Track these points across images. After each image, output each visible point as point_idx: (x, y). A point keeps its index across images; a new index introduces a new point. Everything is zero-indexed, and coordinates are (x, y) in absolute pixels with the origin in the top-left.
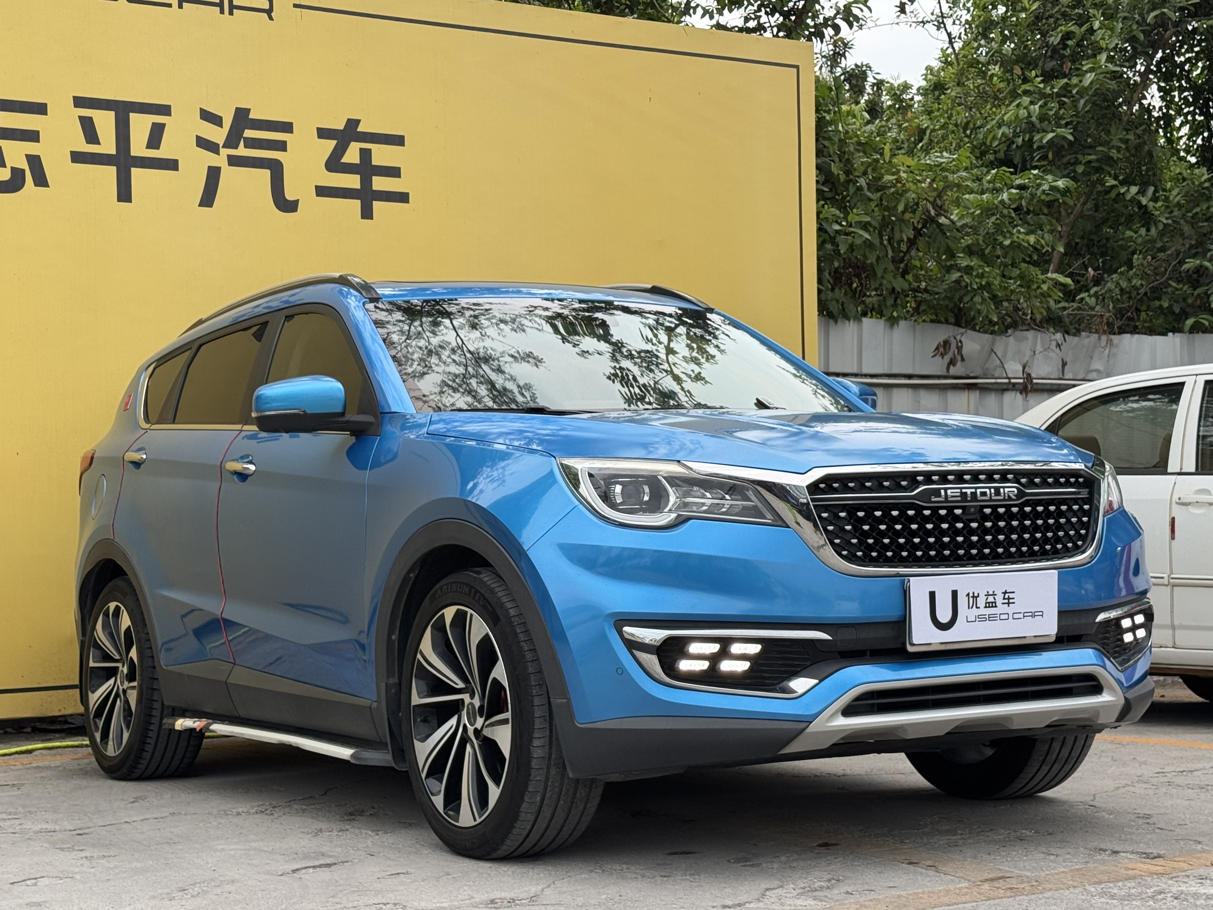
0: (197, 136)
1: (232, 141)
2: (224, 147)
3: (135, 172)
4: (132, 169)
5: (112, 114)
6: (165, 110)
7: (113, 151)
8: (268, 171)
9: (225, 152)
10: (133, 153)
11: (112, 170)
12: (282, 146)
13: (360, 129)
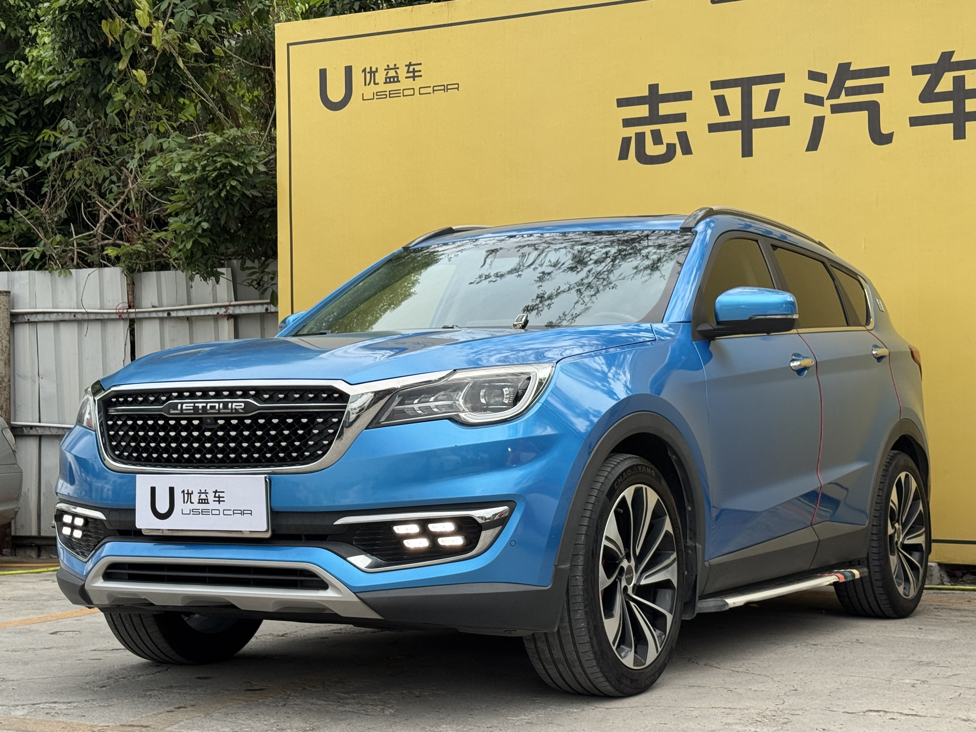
0: (805, 94)
1: (834, 93)
2: (828, 98)
3: (756, 132)
4: (754, 130)
5: (739, 89)
6: (780, 78)
7: (739, 118)
8: (866, 113)
9: (828, 103)
10: (754, 117)
11: (738, 133)
12: (879, 88)
13: (953, 60)
